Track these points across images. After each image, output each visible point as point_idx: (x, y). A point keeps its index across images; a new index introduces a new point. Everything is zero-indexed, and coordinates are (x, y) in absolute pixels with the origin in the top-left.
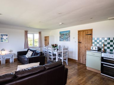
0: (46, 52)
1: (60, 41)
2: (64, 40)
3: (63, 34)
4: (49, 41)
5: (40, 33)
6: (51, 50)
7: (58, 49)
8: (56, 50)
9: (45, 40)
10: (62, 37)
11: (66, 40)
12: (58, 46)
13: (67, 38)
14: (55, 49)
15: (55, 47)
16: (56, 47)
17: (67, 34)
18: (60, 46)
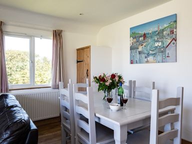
0: (66, 109)
1: (132, 62)
2: (151, 58)
3: (145, 36)
4: (89, 65)
5: (57, 35)
6: (85, 106)
7: (123, 102)
8: (114, 107)
9: (78, 62)
10: (140, 49)
11: (159, 58)
12: (126, 84)
13: (162, 50)
14: (110, 100)
15: (109, 88)
16: (113, 85)
17: (163, 30)
18: (132, 83)
